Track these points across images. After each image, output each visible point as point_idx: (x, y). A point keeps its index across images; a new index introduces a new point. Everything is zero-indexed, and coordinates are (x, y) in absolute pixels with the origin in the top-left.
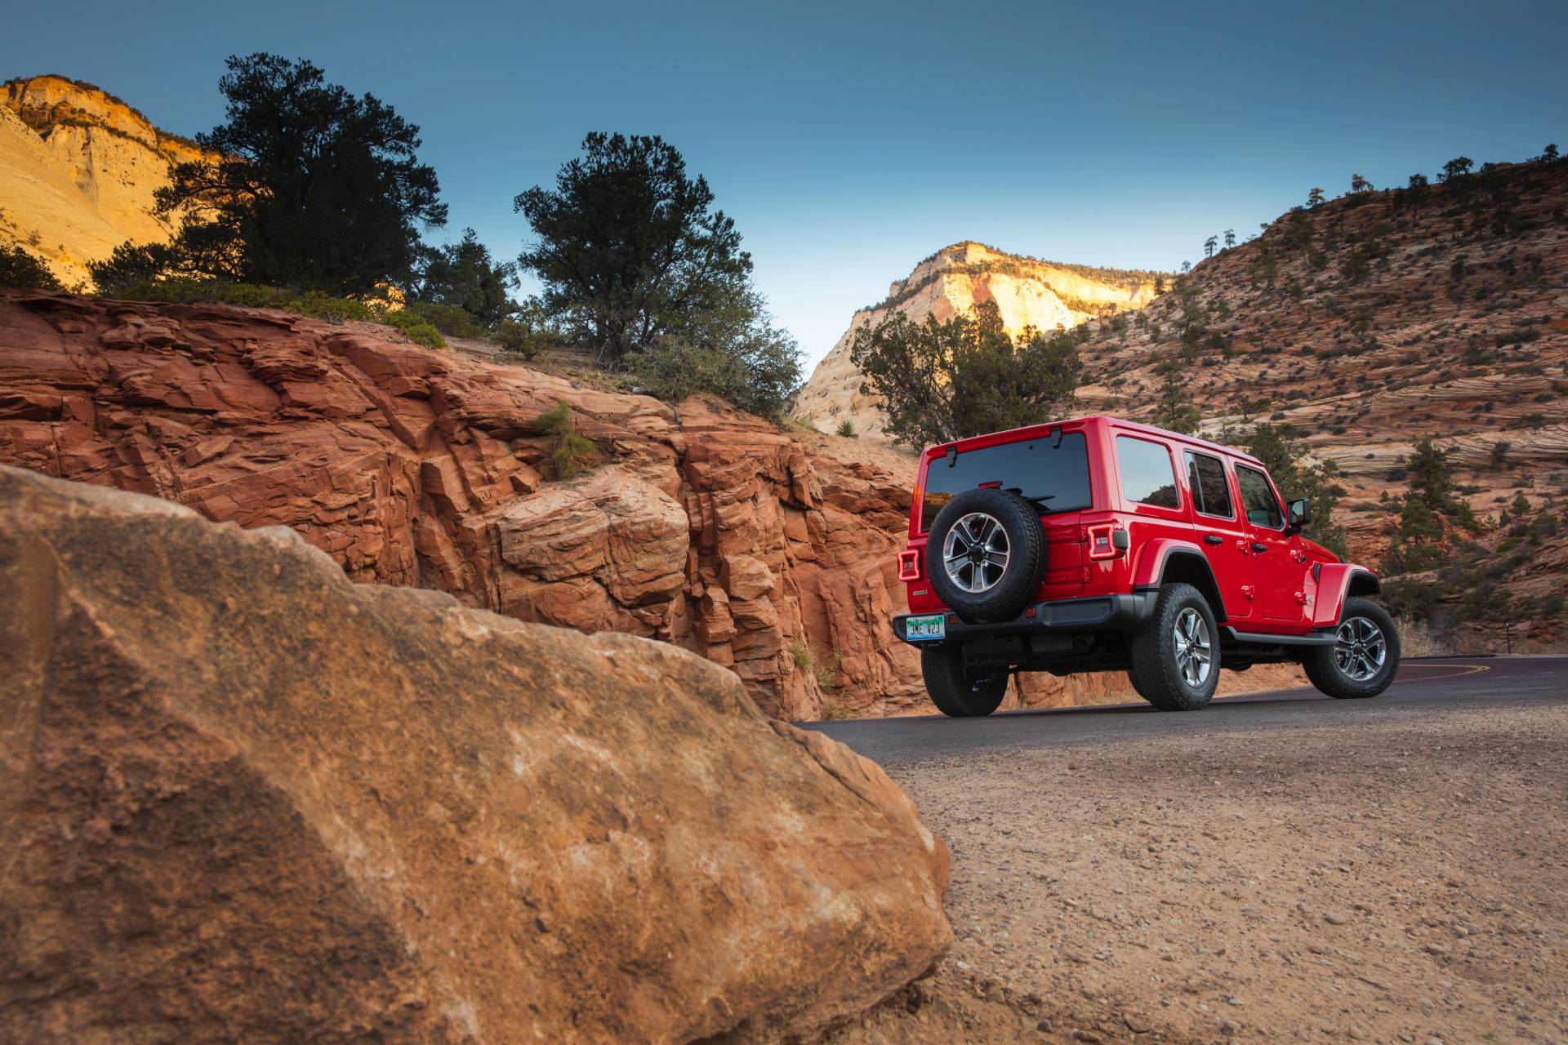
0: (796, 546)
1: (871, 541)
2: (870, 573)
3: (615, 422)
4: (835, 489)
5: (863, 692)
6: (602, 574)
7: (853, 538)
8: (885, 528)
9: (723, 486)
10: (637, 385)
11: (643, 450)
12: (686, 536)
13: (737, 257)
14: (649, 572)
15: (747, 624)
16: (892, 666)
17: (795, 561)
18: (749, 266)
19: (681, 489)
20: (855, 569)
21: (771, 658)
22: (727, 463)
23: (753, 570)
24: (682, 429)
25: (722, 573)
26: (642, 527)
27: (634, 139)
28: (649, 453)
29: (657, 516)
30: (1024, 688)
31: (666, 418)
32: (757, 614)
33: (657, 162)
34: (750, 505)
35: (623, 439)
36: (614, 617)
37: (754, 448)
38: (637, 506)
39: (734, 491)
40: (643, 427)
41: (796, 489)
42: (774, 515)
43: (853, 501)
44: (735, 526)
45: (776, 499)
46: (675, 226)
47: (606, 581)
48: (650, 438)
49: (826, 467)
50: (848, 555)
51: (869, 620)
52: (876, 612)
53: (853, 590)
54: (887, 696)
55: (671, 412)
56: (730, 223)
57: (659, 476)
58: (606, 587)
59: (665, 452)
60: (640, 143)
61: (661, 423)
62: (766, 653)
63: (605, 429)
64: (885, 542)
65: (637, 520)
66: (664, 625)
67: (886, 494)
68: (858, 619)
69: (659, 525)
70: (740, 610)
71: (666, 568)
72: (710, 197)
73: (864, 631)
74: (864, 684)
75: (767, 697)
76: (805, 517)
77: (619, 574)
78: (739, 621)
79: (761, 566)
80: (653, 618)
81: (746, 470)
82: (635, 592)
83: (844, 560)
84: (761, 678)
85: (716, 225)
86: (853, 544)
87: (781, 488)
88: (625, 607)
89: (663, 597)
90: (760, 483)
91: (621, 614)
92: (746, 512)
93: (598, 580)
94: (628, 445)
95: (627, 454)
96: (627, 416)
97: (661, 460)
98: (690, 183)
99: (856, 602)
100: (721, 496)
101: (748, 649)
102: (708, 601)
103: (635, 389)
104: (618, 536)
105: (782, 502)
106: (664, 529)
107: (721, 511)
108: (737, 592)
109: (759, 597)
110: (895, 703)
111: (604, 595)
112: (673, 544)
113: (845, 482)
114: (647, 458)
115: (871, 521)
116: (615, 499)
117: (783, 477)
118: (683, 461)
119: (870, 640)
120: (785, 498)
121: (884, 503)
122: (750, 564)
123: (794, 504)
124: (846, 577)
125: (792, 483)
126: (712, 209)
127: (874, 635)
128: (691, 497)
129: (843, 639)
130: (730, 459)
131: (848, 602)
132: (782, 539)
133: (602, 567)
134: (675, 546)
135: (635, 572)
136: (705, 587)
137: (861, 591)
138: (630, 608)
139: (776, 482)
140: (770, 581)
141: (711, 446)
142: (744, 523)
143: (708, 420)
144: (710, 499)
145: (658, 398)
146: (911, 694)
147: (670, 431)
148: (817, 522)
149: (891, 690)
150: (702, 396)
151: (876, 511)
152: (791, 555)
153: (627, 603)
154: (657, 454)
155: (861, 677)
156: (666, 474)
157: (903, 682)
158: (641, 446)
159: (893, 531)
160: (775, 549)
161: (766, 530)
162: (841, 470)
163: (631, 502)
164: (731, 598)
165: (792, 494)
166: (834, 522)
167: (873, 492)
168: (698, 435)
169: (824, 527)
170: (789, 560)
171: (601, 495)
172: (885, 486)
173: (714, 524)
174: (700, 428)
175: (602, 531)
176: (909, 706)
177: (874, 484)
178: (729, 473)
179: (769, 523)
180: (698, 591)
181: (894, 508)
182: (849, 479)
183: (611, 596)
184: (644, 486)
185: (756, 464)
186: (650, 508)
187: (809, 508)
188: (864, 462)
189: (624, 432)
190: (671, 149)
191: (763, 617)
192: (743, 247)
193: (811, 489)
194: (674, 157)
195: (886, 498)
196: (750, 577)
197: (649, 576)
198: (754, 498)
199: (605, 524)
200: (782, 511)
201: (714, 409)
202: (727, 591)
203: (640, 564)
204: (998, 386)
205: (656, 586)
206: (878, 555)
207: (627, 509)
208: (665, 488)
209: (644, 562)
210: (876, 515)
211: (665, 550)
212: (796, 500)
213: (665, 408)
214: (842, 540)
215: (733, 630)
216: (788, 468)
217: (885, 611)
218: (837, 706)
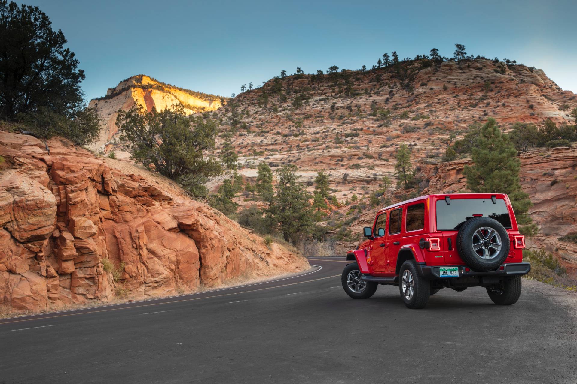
0: (104, 212)
1: (138, 211)
2: (138, 226)
3: (14, 148)
4: (123, 186)
5: (135, 281)
6: (9, 226)
7: (131, 209)
8: (144, 204)
9: (72, 183)
10: (25, 129)
11: (30, 163)
12: (55, 208)
13: (77, 71)
14: (35, 225)
15: (82, 251)
16: (148, 269)
17: (103, 220)
18: (83, 77)
19: (49, 183)
20: (131, 224)
21: (93, 267)
22: (74, 172)
23: (86, 224)
24: (49, 153)
25: (70, 226)
26: (32, 203)
27: (24, 6)
28: (33, 165)
29: (41, 197)
30: (202, 277)
31: (41, 147)
32: (88, 246)
33: (36, 20)
34: (84, 192)
35: (19, 157)
36: (14, 248)
37: (87, 165)
38: (29, 192)
39: (78, 186)
40: (30, 151)
41: (106, 186)
42: (95, 198)
43: (131, 192)
44: (78, 203)
45: (96, 190)
46: (45, 53)
47: (11, 229)
48: (33, 157)
49: (118, 175)
50: (128, 217)
51: (138, 248)
52: (142, 244)
53: (131, 234)
54: (145, 283)
55: (44, 145)
56: (73, 55)
57: (39, 177)
58: (10, 232)
59: (41, 164)
60: (27, 9)
61: (39, 150)
62: (91, 265)
63: (10, 151)
64: (145, 211)
65: (29, 199)
66: (41, 251)
67: (146, 189)
68: (133, 247)
69: (42, 202)
70: (79, 244)
71: (44, 224)
72: (65, 41)
73: (136, 253)
74: (136, 278)
75: (90, 286)
76: (109, 198)
77: (18, 226)
78: (78, 249)
79: (90, 222)
80: (36, 248)
81: (83, 176)
82: (27, 235)
83: (127, 219)
84: (88, 277)
85: (66, 55)
86: (131, 212)
87: (98, 185)
88: (20, 243)
89: (41, 238)
90: (89, 182)
91: (18, 246)
92: (83, 196)
93: (6, 229)
94: (22, 160)
95: (21, 164)
96: (21, 145)
97: (39, 168)
98: (55, 33)
99: (132, 239)
100: (70, 188)
101: (82, 263)
102: (63, 240)
103: (24, 132)
104: (18, 206)
105: (99, 192)
106: (44, 204)
107: (71, 195)
108: (78, 235)
109: (88, 237)
110: (149, 286)
111: (9, 236)
112: (49, 211)
113: (128, 183)
114: (32, 167)
115: (139, 201)
116: (17, 188)
117: (99, 179)
118: (51, 169)
119: (138, 257)
120: (100, 189)
121: (145, 193)
122: (85, 221)
123: (104, 192)
124: (127, 227)
125: (104, 182)
126: (65, 46)
127: (140, 255)
128: (55, 187)
129: (126, 257)
130: (75, 170)
131: (128, 239)
132: (98, 209)
133: (9, 222)
134: (50, 213)
135: (27, 225)
136: (61, 232)
137: (135, 234)
138: (23, 243)
139: (96, 182)
140: (95, 230)
141: (65, 163)
142: (82, 201)
143: (63, 150)
144: (65, 189)
145: (36, 137)
146: (156, 282)
147: (44, 154)
148: (114, 201)
149: (147, 280)
150: (59, 138)
151: (141, 197)
152: (101, 216)
153: (22, 241)
154: (37, 165)
155: (134, 275)
156: (43, 176)
157: (153, 277)
158: (28, 161)
159: (148, 206)
160: (95, 214)
161: (92, 205)
162: (126, 177)
163: (26, 189)
164: (75, 238)
165: (104, 188)
166: (122, 202)
167: (140, 188)
168: (58, 157)
169: (118, 204)
170: (101, 219)
171: (9, 185)
172: (146, 185)
173: (67, 202)
174: (58, 154)
175: (10, 204)
176: (155, 287)
177: (141, 184)
178: (75, 177)
179: (93, 201)
180: (57, 234)
181: (149, 195)
182: (129, 182)
183: (13, 237)
184: (31, 181)
185: (88, 173)
186: (36, 193)
187: (111, 195)
188: (136, 174)
189: (20, 154)
190: (44, 14)
191: (91, 247)
192: (79, 67)
193: (113, 186)
194: (45, 18)
195: (146, 191)
196: (85, 228)
197: (35, 227)
198: (86, 189)
199: (12, 200)
200: (98, 196)
201: (65, 145)
202: (73, 234)
203: (30, 221)
205: (39, 232)
206: (142, 217)
207: (24, 193)
208: (42, 183)
209: (32, 220)
210: (141, 199)
211: (44, 214)
212: (105, 190)
213: (41, 142)
214: (126, 210)
215: (76, 254)
216: (102, 176)
217: (145, 244)
218: (122, 289)
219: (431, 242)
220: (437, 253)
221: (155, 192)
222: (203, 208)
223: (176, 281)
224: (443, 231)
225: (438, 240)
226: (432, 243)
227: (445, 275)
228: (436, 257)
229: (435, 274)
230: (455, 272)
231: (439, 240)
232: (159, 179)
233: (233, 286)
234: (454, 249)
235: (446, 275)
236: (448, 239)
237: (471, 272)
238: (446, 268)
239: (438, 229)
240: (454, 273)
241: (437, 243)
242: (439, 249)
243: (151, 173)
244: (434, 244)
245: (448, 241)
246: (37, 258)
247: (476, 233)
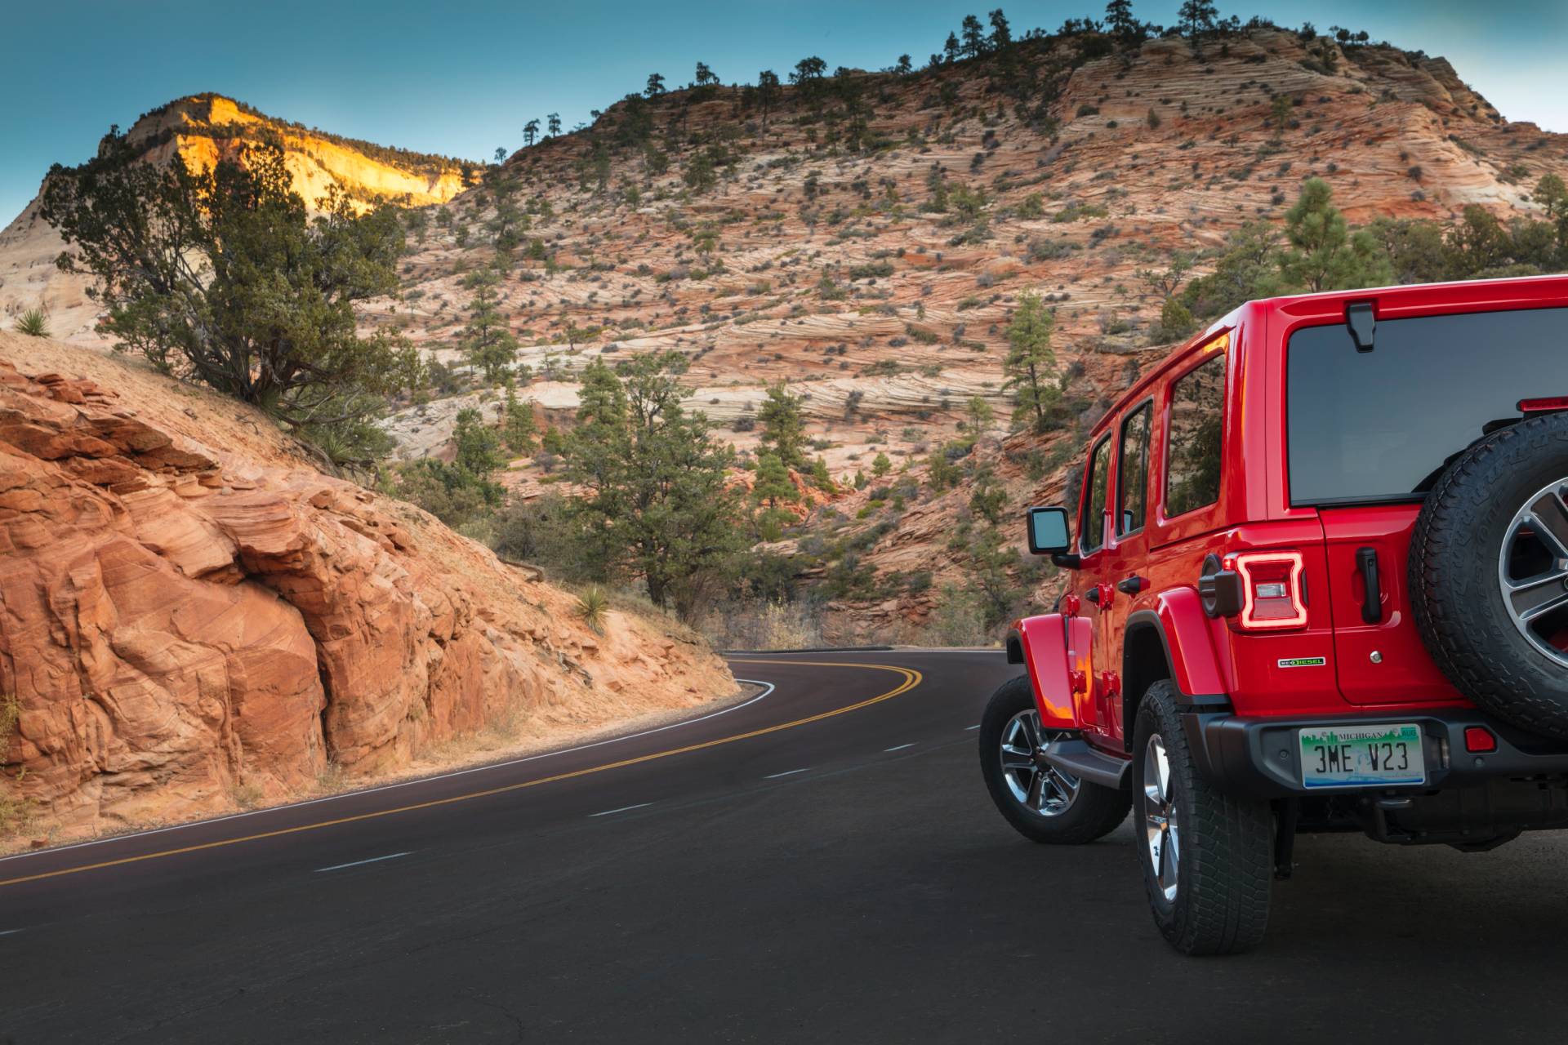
1: (78, 507)
2: (76, 563)
4: (11, 417)
5: (62, 769)
7: (45, 503)
8: (104, 485)
16: (114, 721)
20: (49, 557)
30: (336, 740)
43: (46, 438)
50: (37, 531)
51: (75, 644)
52: (88, 629)
53: (44, 593)
54: (104, 772)
64: (105, 509)
67: (106, 429)
68: (54, 642)
73: (64, 662)
74: (64, 756)
83: (29, 540)
86: (45, 513)
99: (49, 612)
110: (120, 784)
113: (32, 406)
115: (80, 474)
119: (75, 678)
121: (103, 444)
124: (32, 569)
127: (82, 669)
129: (23, 678)
131: (34, 614)
137: (60, 594)
146: (149, 768)
149: (113, 763)
151: (89, 456)
155: (57, 743)
157: (135, 747)
159: (119, 491)
162: (24, 385)
166: (9, 475)
167: (83, 425)
172: (106, 415)
176: (145, 787)
177: (86, 411)
181: (121, 452)
182: (39, 402)
188: (66, 374)
195: (107, 436)
206: (91, 532)
210: (88, 463)
214: (24, 505)
217: (104, 627)
218: (8, 798)
219: (1246, 576)
220: (1286, 639)
221: (142, 438)
222: (339, 495)
223: (231, 761)
224: (1328, 510)
225: (1291, 563)
226: (1255, 581)
227: (1336, 777)
228: (1282, 663)
229: (1271, 766)
230: (1398, 753)
231: (1298, 566)
232: (201, 404)
233: (454, 765)
234: (1397, 616)
235: (1343, 777)
236: (1360, 558)
237: (1506, 754)
238: (1337, 731)
239: (1297, 497)
240: (1397, 760)
241: (1287, 580)
242: (1302, 620)
243: (170, 383)
244: (1268, 590)
245: (1360, 571)
247: (1525, 513)
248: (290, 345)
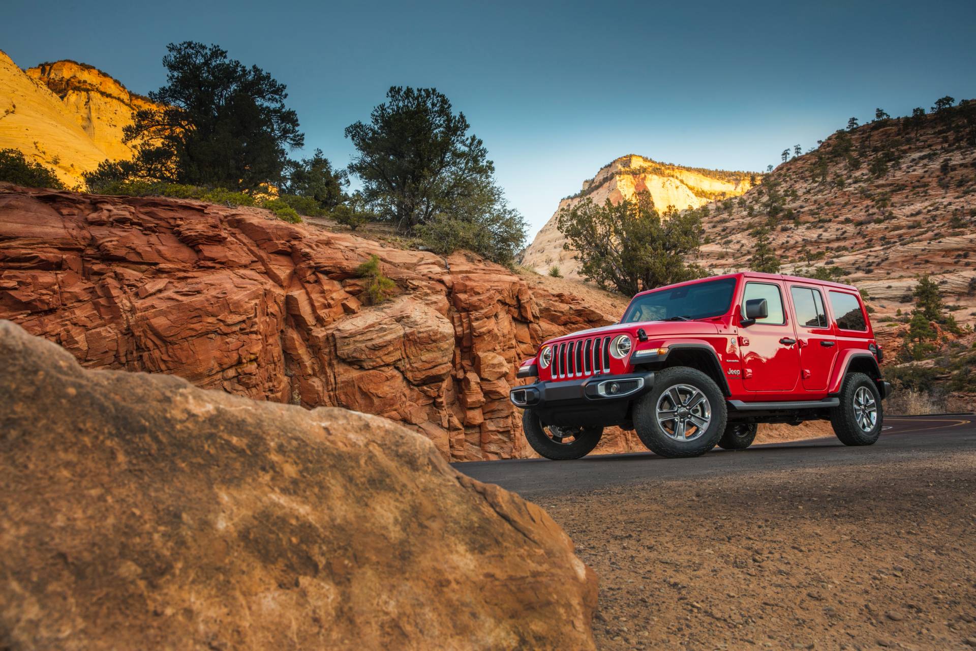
0: (523, 346)
3: (408, 269)
4: (547, 310)
6: (400, 364)
9: (476, 308)
10: (422, 245)
11: (426, 286)
12: (453, 340)
13: (485, 163)
14: (429, 363)
15: (491, 396)
17: (522, 356)
18: (492, 169)
19: (449, 310)
21: (507, 417)
22: (478, 294)
23: (495, 361)
24: (450, 273)
25: (476, 364)
26: (425, 335)
27: (420, 90)
28: (429, 288)
29: (435, 327)
31: (440, 265)
32: (498, 390)
33: (433, 105)
34: (493, 320)
35: (413, 279)
36: (407, 392)
37: (496, 284)
38: (422, 321)
39: (483, 311)
40: (425, 271)
41: (522, 310)
42: (509, 326)
43: (559, 317)
44: (484, 334)
45: (510, 316)
46: (445, 146)
47: (402, 369)
48: (430, 278)
49: (542, 295)
55: (443, 262)
56: (480, 142)
57: (435, 302)
58: (402, 372)
59: (439, 287)
60: (423, 93)
61: (437, 269)
62: (505, 413)
63: (402, 273)
65: (422, 330)
66: (439, 396)
67: (579, 313)
69: (436, 333)
70: (487, 387)
71: (440, 361)
72: (467, 126)
75: (505, 442)
76: (528, 327)
77: (410, 364)
78: (487, 394)
79: (500, 359)
80: (432, 392)
81: (490, 298)
82: (421, 376)
84: (501, 430)
85: (471, 144)
87: (512, 309)
88: (414, 385)
89: (438, 379)
90: (499, 306)
91: (412, 390)
92: (491, 324)
93: (397, 368)
94: (416, 283)
95: (415, 288)
96: (415, 265)
97: (437, 292)
98: (455, 117)
100: (474, 314)
101: (493, 411)
102: (467, 381)
103: (420, 248)
104: (409, 340)
105: (514, 319)
106: (439, 336)
107: (475, 324)
108: (486, 375)
109: (499, 378)
111: (401, 378)
112: (444, 345)
113: (554, 305)
114: (428, 291)
116: (408, 317)
117: (514, 302)
118: (451, 292)
120: (516, 315)
121: (578, 319)
122: (494, 358)
123: (521, 319)
125: (520, 306)
126: (468, 134)
128: (456, 315)
130: (480, 291)
132: (514, 342)
133: (400, 360)
134: (446, 346)
135: (420, 363)
136: (465, 372)
138: (417, 386)
139: (510, 306)
140: (507, 367)
141: (468, 283)
142: (489, 332)
143: (467, 266)
144: (468, 317)
145: (435, 253)
147: (442, 274)
148: (536, 331)
150: (463, 251)
151: (574, 323)
152: (519, 351)
153: (415, 383)
154: (434, 289)
156: (440, 301)
158: (424, 283)
160: (509, 348)
161: (504, 336)
162: (551, 298)
163: (418, 319)
164: (482, 379)
165: (520, 313)
166: (547, 331)
167: (571, 312)
168: (460, 276)
169: (540, 334)
170: (518, 355)
171: (399, 315)
172: (579, 308)
173: (471, 333)
174: (461, 272)
175: (399, 337)
177: (572, 306)
178: (480, 300)
179: (506, 332)
180: (460, 375)
181: (585, 321)
182: (556, 304)
183: (405, 378)
184: (426, 309)
185: (497, 294)
186: (430, 323)
187: (531, 322)
188: (566, 293)
189: (414, 275)
190: (443, 96)
191: (502, 391)
192: (488, 157)
193: (532, 310)
194: (444, 101)
195: (580, 315)
196: (494, 366)
197: (430, 366)
198: (496, 316)
199: (401, 333)
200: (513, 324)
201: (470, 260)
202: (479, 374)
203: (423, 358)
204: (651, 245)
205: (434, 372)
207: (415, 323)
208: (440, 310)
209: (426, 356)
210: (573, 326)
211: (439, 349)
212: (522, 317)
213: (439, 259)
215: (483, 400)
216: (517, 297)
221: (593, 316)
223: (627, 440)
232: (618, 301)
243: (606, 293)
246: (435, 404)
248: (654, 274)
